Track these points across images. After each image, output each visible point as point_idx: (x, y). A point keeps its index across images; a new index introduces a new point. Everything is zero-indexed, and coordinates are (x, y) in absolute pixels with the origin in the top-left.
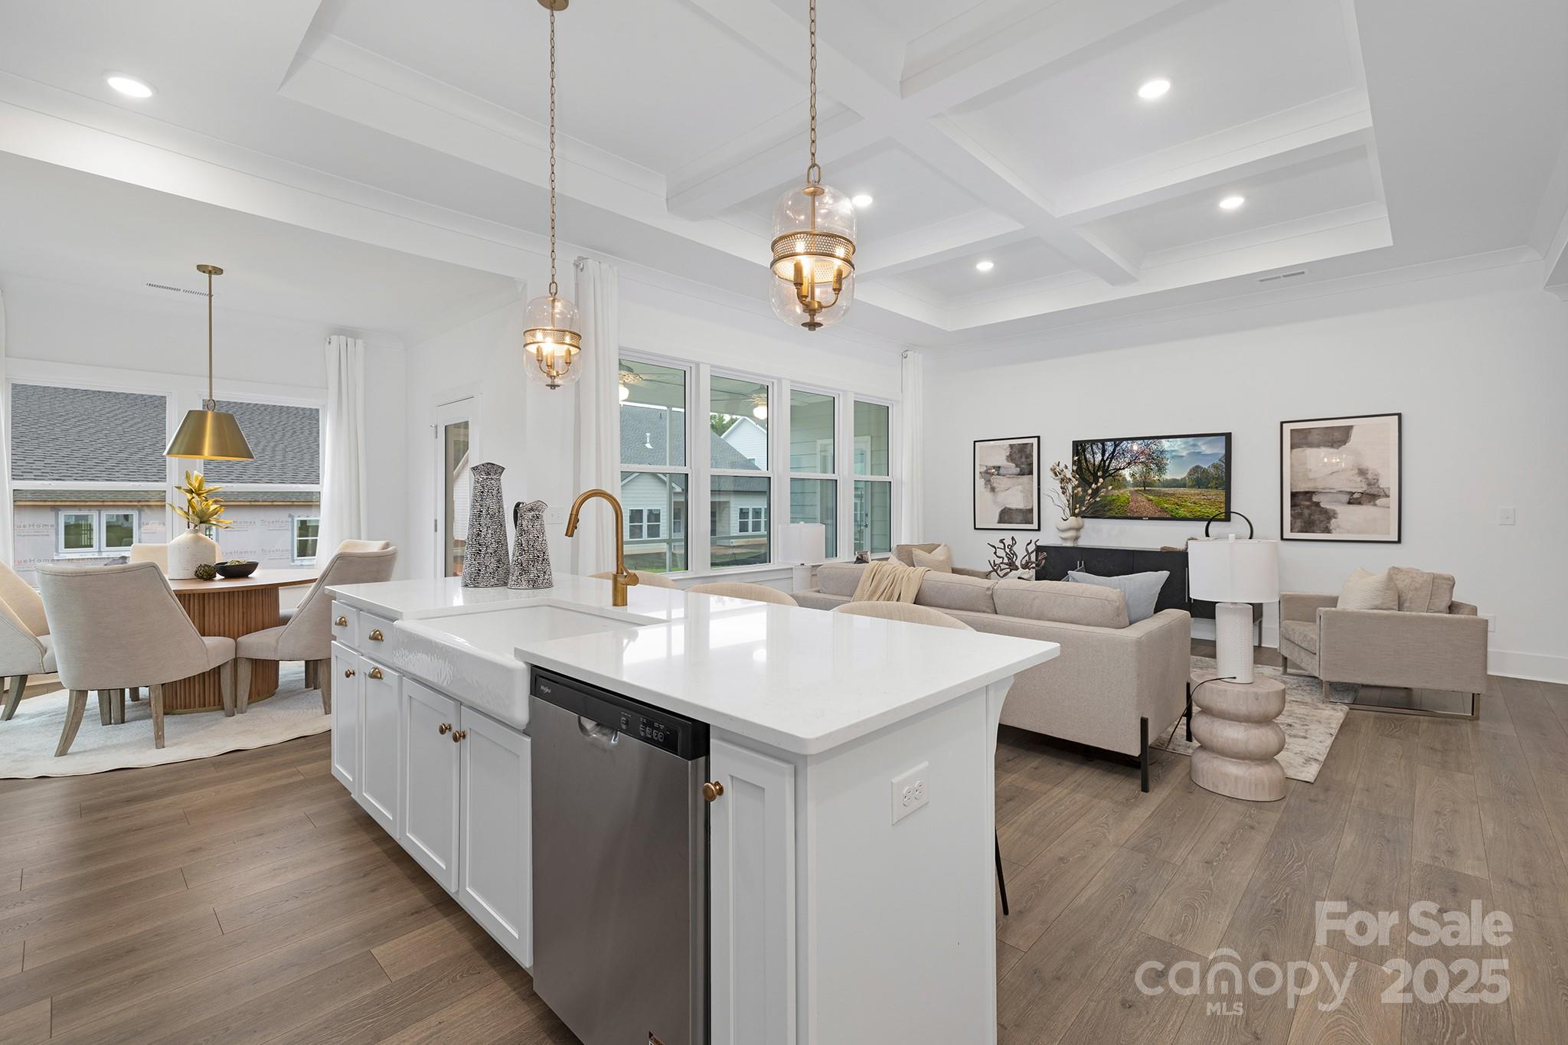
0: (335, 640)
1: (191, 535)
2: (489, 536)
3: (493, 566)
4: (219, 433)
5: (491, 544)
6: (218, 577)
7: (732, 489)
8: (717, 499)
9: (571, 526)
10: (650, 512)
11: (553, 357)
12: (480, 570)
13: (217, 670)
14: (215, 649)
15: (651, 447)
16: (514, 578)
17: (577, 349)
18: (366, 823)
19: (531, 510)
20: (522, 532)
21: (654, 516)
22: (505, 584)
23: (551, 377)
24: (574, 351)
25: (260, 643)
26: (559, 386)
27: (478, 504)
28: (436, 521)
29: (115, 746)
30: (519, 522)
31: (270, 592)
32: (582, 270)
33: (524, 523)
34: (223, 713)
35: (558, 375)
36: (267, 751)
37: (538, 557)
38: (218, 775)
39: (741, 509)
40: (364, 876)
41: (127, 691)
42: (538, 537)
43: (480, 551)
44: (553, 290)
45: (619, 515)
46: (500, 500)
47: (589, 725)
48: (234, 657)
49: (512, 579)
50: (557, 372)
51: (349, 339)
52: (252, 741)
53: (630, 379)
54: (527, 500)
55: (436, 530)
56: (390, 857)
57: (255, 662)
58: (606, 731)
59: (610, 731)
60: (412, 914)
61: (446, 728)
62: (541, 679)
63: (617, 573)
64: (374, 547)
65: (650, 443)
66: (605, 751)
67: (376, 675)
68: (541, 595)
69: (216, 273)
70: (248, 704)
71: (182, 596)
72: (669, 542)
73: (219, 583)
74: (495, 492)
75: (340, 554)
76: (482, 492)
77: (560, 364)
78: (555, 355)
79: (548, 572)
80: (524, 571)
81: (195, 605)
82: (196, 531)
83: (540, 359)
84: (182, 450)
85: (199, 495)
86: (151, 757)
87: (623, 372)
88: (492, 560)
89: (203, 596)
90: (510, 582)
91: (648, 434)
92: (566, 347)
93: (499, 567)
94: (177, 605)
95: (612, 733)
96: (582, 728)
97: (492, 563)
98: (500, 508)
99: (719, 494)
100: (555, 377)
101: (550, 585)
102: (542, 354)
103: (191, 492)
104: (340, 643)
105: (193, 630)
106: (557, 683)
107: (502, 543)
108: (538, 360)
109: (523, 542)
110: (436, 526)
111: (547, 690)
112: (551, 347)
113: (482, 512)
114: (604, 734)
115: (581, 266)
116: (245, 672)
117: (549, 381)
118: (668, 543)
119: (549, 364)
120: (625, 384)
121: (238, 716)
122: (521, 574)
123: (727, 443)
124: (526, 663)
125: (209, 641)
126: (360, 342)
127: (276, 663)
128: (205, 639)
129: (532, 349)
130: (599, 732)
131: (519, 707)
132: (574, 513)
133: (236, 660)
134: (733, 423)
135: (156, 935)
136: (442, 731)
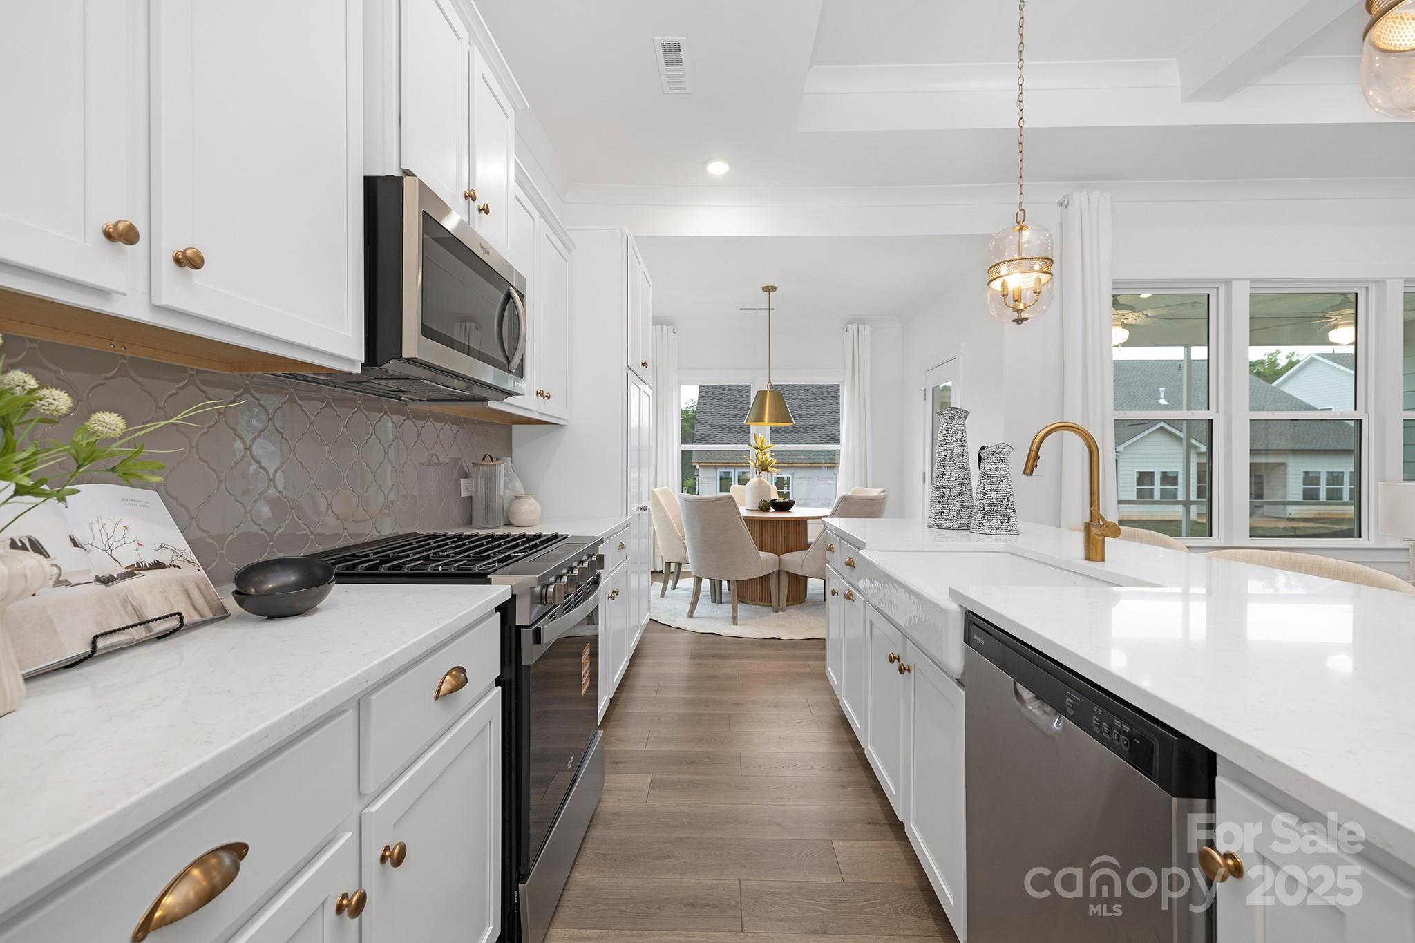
0: (828, 564)
1: (758, 479)
2: (953, 479)
3: (957, 508)
4: (773, 407)
5: (955, 487)
6: (772, 510)
7: (1289, 447)
8: (1262, 460)
9: (1030, 464)
10: (1164, 474)
11: (1020, 291)
12: (943, 512)
13: (768, 577)
14: (765, 561)
15: (1166, 403)
16: (977, 522)
17: (1048, 275)
18: (843, 722)
19: (995, 453)
20: (985, 475)
21: (1169, 479)
22: (968, 528)
23: (1018, 311)
24: (1044, 278)
25: (794, 561)
26: (1026, 319)
27: (942, 448)
28: (924, 473)
29: (713, 618)
30: (982, 465)
31: (801, 523)
32: (1067, 206)
33: (987, 467)
34: (771, 609)
35: (1026, 308)
36: (792, 644)
37: (1002, 502)
38: (761, 652)
39: (1306, 473)
40: (838, 770)
41: (725, 584)
42: (1002, 481)
43: (944, 493)
44: (1021, 219)
45: (1095, 454)
46: (963, 444)
47: (1027, 694)
48: (778, 569)
49: (974, 524)
50: (1025, 304)
51: (860, 326)
52: (784, 635)
53: (1131, 318)
54: (991, 443)
55: (924, 482)
56: (860, 761)
57: (791, 576)
58: (1049, 709)
59: (1054, 711)
60: (870, 824)
61: (895, 658)
62: (973, 625)
63: (1091, 521)
64: (874, 493)
65: (1165, 398)
66: (1045, 735)
67: (849, 597)
68: (1003, 542)
69: (773, 291)
70: (787, 606)
71: (748, 520)
72: (1187, 504)
73: (772, 514)
74: (959, 437)
75: (844, 496)
76: (947, 437)
77: (1028, 296)
78: (1022, 288)
79: (1013, 519)
80: (986, 515)
81: (757, 529)
82: (760, 477)
83: (1005, 293)
84: (753, 419)
85: (761, 450)
86: (729, 630)
87: (1121, 312)
88: (956, 503)
89: (762, 522)
90: (973, 527)
91: (1162, 389)
92: (1035, 275)
93: (962, 511)
94: (744, 526)
95: (1056, 714)
96: (1018, 695)
97: (955, 506)
98: (964, 452)
99: (1266, 454)
100: (1022, 310)
101: (1016, 533)
102: (1007, 289)
103: (757, 448)
104: (833, 567)
105: (753, 546)
106: (991, 635)
107: (965, 486)
108: (1003, 296)
109: (986, 486)
110: (924, 477)
111: (980, 641)
112: (1018, 280)
113: (946, 455)
114: (1045, 712)
115: (1066, 202)
116: (784, 581)
117: (1015, 315)
118: (1184, 506)
119: (1016, 299)
120: (1124, 326)
121: (780, 613)
122: (983, 519)
123: (1283, 392)
124: (961, 606)
125: (763, 555)
126: (868, 327)
127: (806, 577)
128: (760, 553)
129: (996, 285)
130: (1039, 707)
131: (954, 654)
132: (1034, 448)
133: (779, 571)
134: (1292, 367)
135: (708, 757)
136: (891, 661)
